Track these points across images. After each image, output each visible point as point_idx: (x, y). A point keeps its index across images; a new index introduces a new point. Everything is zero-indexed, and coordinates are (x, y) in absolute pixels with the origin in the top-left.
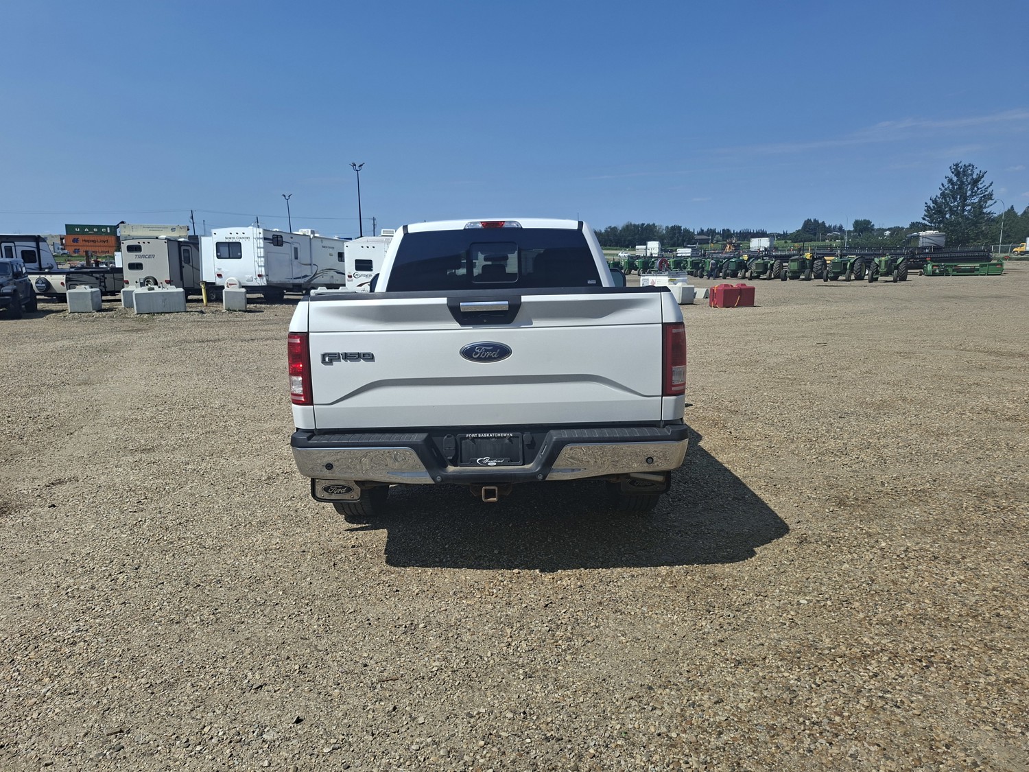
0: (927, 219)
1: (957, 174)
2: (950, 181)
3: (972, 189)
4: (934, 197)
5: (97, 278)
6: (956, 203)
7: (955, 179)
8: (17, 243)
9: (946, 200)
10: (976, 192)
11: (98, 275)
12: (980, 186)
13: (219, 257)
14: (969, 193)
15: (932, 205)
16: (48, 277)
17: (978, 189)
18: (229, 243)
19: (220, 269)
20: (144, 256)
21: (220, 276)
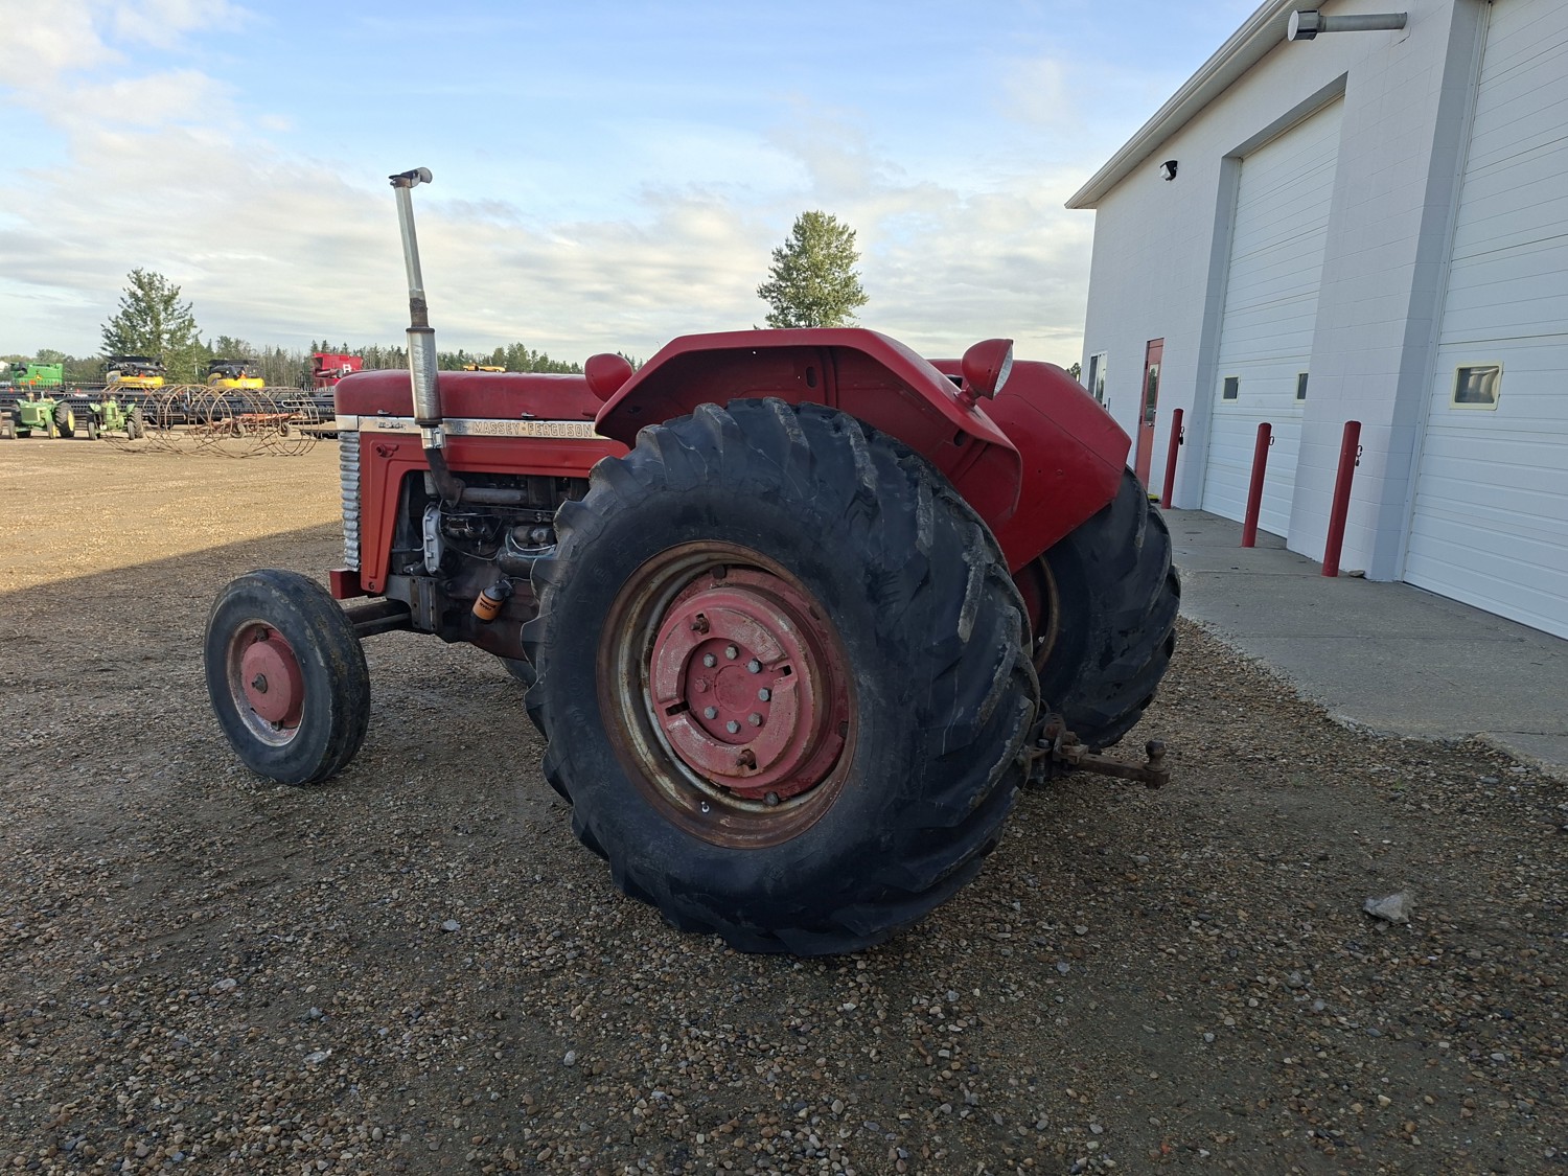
0: (108, 348)
1: (141, 287)
2: (133, 295)
3: (166, 309)
4: (113, 319)
6: (147, 328)
7: (140, 293)
9: (131, 322)
10: (172, 314)
12: (175, 307)
14: (163, 315)
15: (113, 330)
17: (174, 310)
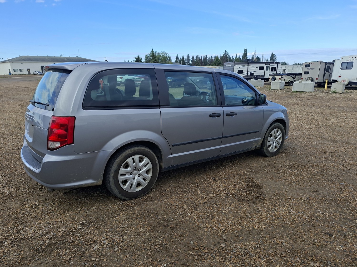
5: (292, 77)
8: (270, 65)
11: (293, 76)
13: (341, 69)
16: (276, 76)
18: (347, 62)
19: (340, 74)
20: (310, 69)
21: (340, 77)
